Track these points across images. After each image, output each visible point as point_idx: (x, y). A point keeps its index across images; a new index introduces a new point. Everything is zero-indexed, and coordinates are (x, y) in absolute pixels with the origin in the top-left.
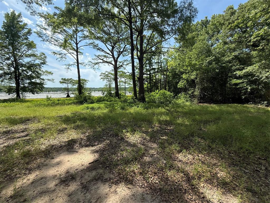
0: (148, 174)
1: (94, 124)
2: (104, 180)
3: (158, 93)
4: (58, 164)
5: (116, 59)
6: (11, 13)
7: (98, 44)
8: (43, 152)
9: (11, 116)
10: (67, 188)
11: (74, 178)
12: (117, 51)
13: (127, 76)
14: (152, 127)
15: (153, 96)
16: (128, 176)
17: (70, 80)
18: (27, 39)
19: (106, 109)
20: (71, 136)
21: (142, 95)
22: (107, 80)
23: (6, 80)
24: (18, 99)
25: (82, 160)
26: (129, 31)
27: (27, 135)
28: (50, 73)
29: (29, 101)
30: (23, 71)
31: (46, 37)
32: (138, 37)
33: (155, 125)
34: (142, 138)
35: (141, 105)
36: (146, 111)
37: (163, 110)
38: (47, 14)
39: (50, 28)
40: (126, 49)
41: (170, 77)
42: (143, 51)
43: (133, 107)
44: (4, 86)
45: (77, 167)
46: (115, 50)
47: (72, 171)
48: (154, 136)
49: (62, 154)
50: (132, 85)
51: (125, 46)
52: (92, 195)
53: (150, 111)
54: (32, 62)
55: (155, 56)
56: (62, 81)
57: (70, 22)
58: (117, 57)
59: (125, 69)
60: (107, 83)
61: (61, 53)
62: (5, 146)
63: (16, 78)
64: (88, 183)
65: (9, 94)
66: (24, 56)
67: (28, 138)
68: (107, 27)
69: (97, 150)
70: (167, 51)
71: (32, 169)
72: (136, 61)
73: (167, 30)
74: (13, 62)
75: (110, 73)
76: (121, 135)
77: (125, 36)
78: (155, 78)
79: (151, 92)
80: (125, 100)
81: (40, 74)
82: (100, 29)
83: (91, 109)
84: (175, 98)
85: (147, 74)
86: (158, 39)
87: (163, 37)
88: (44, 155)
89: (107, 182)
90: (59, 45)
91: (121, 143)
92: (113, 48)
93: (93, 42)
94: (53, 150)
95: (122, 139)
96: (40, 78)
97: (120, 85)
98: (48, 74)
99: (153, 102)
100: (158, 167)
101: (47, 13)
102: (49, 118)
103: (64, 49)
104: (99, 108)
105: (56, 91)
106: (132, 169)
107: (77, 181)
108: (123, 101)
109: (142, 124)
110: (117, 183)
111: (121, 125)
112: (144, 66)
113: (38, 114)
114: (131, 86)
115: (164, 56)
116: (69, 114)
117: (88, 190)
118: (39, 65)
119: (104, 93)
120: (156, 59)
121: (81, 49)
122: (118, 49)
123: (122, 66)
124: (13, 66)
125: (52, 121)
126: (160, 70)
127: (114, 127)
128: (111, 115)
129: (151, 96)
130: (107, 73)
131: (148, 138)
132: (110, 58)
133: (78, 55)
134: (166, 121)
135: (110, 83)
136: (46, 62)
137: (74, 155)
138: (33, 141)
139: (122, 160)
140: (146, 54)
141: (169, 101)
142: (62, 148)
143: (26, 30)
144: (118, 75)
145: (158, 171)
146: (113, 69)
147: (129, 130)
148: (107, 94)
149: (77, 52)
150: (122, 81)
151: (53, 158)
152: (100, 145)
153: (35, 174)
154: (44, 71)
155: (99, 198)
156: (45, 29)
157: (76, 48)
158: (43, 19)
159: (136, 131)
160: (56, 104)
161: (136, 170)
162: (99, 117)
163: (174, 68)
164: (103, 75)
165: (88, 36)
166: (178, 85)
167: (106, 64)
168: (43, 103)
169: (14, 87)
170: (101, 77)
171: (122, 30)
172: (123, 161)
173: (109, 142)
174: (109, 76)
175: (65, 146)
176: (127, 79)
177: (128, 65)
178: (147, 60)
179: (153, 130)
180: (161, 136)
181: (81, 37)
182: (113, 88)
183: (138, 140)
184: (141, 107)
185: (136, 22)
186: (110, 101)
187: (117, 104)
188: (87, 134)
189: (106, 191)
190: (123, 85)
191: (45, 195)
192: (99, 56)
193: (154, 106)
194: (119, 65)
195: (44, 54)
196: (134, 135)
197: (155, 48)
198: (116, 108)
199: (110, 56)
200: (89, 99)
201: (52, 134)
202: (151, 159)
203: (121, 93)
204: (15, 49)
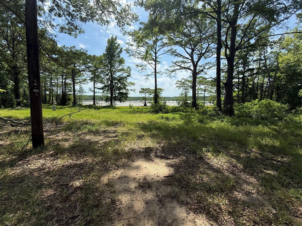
0: (241, 219)
1: (169, 135)
2: (181, 201)
3: (256, 104)
4: (138, 168)
5: (195, 63)
6: (111, 38)
7: (176, 50)
8: (127, 153)
9: (107, 120)
10: (144, 194)
11: (150, 187)
12: (197, 54)
13: (208, 81)
14: (246, 152)
15: (246, 108)
16: (211, 209)
17: (148, 90)
18: (119, 57)
19: (181, 120)
20: (148, 144)
21: (229, 106)
22: (183, 89)
23: (106, 91)
24: (111, 107)
25: (158, 171)
26: (216, 26)
27: (116, 136)
28: (133, 84)
29: (118, 108)
30: (115, 83)
31: (132, 53)
32: (228, 29)
33: (252, 150)
34: (231, 164)
35: (227, 119)
36: (236, 128)
37: (266, 130)
38: (134, 32)
39: (135, 44)
40: (209, 49)
41: (282, 79)
42: (236, 47)
43: (215, 121)
44: (104, 96)
45: (153, 176)
46: (195, 52)
47: (149, 179)
48: (250, 166)
49: (140, 159)
50: (214, 93)
51: (209, 45)
52: (167, 213)
53: (241, 128)
54: (122, 75)
55: (254, 51)
56: (141, 91)
57: (152, 33)
58: (196, 61)
59: (206, 74)
60: (183, 91)
61: (143, 65)
62: (103, 142)
63: (111, 90)
64: (163, 197)
65: (106, 102)
66: (117, 71)
67: (117, 138)
68: (188, 28)
69: (172, 164)
70: (280, 39)
71: (119, 166)
72: (224, 62)
73: (284, 6)
74: (110, 77)
75: (186, 80)
76: (200, 154)
77: (209, 33)
78: (251, 83)
79: (244, 103)
80: (205, 112)
81: (126, 85)
82: (180, 33)
83: (166, 118)
84: (291, 113)
85: (239, 78)
86: (262, 26)
87: (275, 20)
88: (127, 157)
89: (184, 205)
90: (141, 58)
91: (200, 163)
92: (193, 50)
93: (172, 49)
94: (133, 154)
95: (201, 158)
96: (126, 89)
97: (198, 93)
98: (131, 85)
99: (247, 117)
100: (261, 215)
101: (134, 30)
102: (131, 124)
103: (145, 60)
104: (174, 118)
105: (136, 100)
106: (216, 202)
107: (153, 191)
108: (202, 113)
109: (230, 145)
110: (196, 211)
111: (199, 141)
112: (235, 67)
113: (123, 119)
114: (212, 94)
115: (272, 48)
116: (146, 122)
117: (163, 205)
118: (126, 78)
119: (179, 103)
120: (256, 55)
121: (159, 58)
122: (199, 51)
123: (202, 71)
124: (110, 80)
125: (133, 127)
126: (263, 71)
127: (190, 143)
128: (187, 127)
129: (243, 108)
130: (183, 81)
131: (240, 166)
132: (189, 62)
133: (157, 65)
134: (273, 147)
135: (186, 91)
136: (131, 74)
137: (151, 163)
138: (120, 142)
139: (201, 185)
140: (239, 50)
141: (278, 117)
142: (140, 154)
143: (119, 50)
144: (197, 82)
145: (260, 220)
146: (191, 75)
147: (211, 149)
148: (182, 104)
149: (155, 61)
150: (202, 89)
151: (134, 161)
152: (176, 160)
153: (121, 172)
154: (129, 82)
155: (174, 220)
156: (132, 45)
157: (154, 58)
158: (131, 37)
159: (222, 153)
160: (136, 112)
161: (223, 205)
162: (174, 129)
163: (293, 64)
164: (179, 83)
165: (166, 43)
166: (299, 92)
167: (184, 70)
168: (127, 110)
169: (110, 97)
170: (177, 85)
171: (206, 27)
172: (203, 186)
173: (185, 159)
174: (186, 84)
175: (143, 152)
176: (208, 86)
177: (211, 69)
178: (240, 58)
179: (249, 157)
180: (265, 169)
181: (160, 46)
182: (190, 97)
183: (224, 166)
184: (226, 122)
185: (227, 10)
186: (186, 112)
187: (194, 115)
188: (162, 145)
189: (183, 215)
190: (202, 94)
191: (128, 193)
192: (177, 62)
193: (249, 123)
194: (198, 70)
195: (129, 68)
196: (218, 157)
197: (255, 39)
198: (193, 120)
199: (188, 61)
200: (164, 108)
201: (133, 139)
202: (245, 197)
203: (199, 103)
204: (112, 66)
